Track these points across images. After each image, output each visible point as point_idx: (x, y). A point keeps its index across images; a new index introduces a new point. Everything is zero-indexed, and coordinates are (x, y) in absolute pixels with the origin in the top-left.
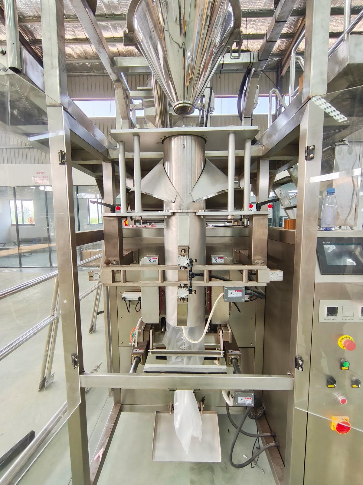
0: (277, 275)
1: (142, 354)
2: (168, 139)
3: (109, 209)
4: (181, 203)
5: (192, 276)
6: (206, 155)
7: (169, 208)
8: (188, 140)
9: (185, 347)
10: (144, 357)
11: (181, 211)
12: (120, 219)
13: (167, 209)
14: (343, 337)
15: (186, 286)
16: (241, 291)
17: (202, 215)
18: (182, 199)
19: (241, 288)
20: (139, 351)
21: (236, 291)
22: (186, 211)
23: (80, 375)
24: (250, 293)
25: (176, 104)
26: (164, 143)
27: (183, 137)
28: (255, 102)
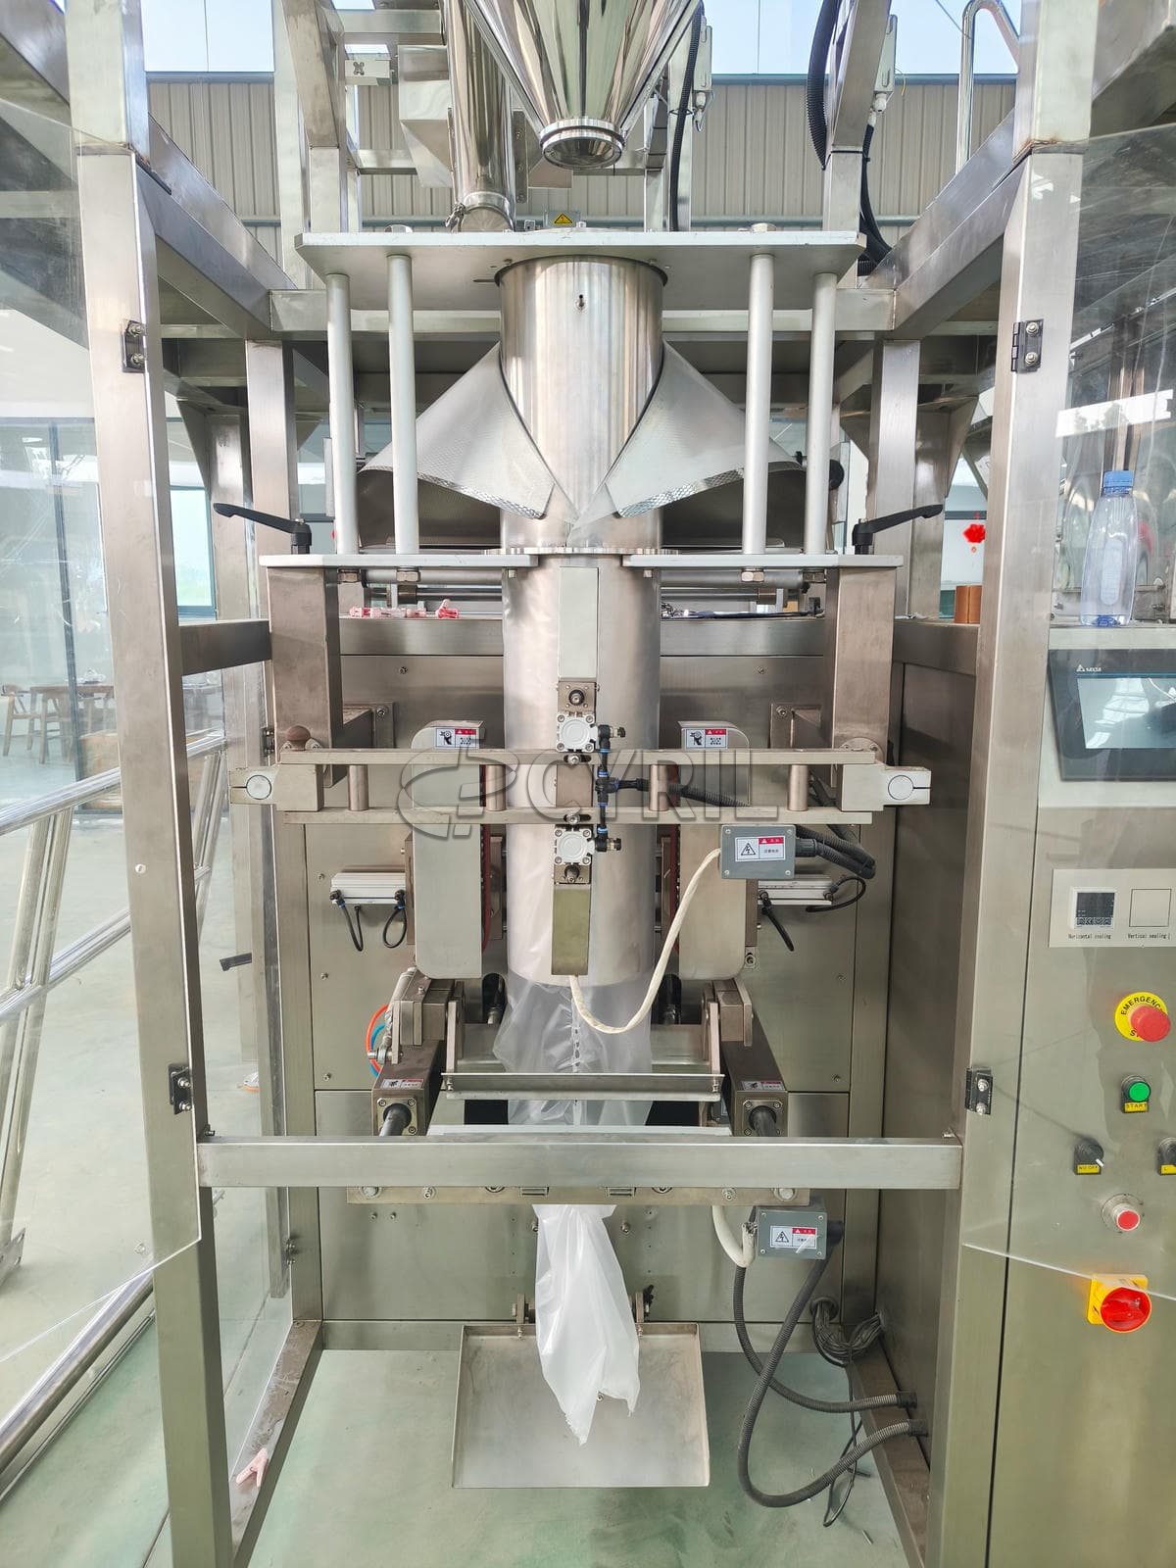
0: (912, 786)
1: (414, 1094)
2: (520, 270)
3: (287, 538)
4: (568, 520)
5: (605, 788)
6: (665, 326)
7: (521, 540)
8: (596, 278)
9: (577, 1065)
10: (423, 1110)
11: (569, 551)
12: (331, 575)
13: (513, 541)
14: (1131, 997)
15: (584, 823)
16: (781, 841)
17: (648, 568)
18: (571, 505)
19: (783, 830)
20: (402, 1085)
21: (764, 842)
22: (587, 550)
23: (198, 1142)
24: (812, 847)
25: (551, 130)
26: (503, 283)
27: (576, 263)
28: (878, 87)
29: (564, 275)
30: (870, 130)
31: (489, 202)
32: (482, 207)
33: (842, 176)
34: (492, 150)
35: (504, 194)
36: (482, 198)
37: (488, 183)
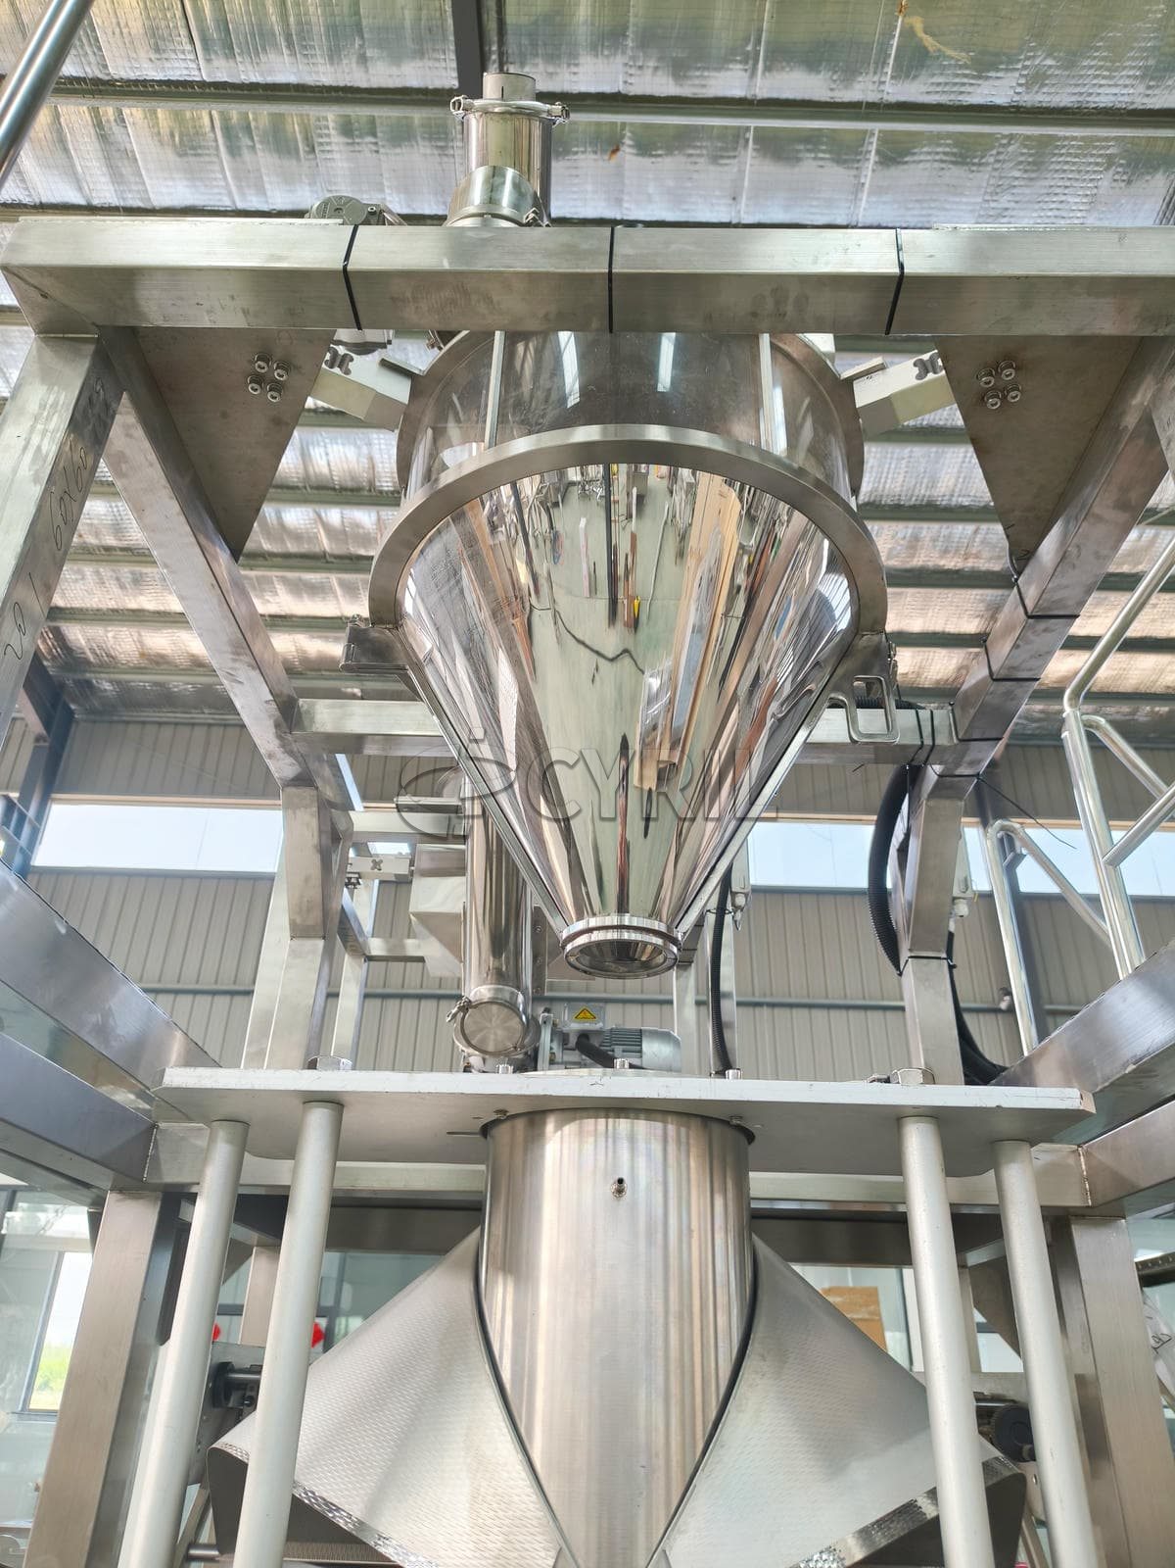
8: (642, 1146)
25: (578, 929)
26: (492, 1137)
27: (610, 1121)
28: (956, 892)
29: (591, 1140)
30: (951, 935)
31: (500, 996)
32: (492, 1002)
33: (927, 984)
34: (507, 942)
35: (518, 988)
36: (492, 992)
37: (500, 977)
